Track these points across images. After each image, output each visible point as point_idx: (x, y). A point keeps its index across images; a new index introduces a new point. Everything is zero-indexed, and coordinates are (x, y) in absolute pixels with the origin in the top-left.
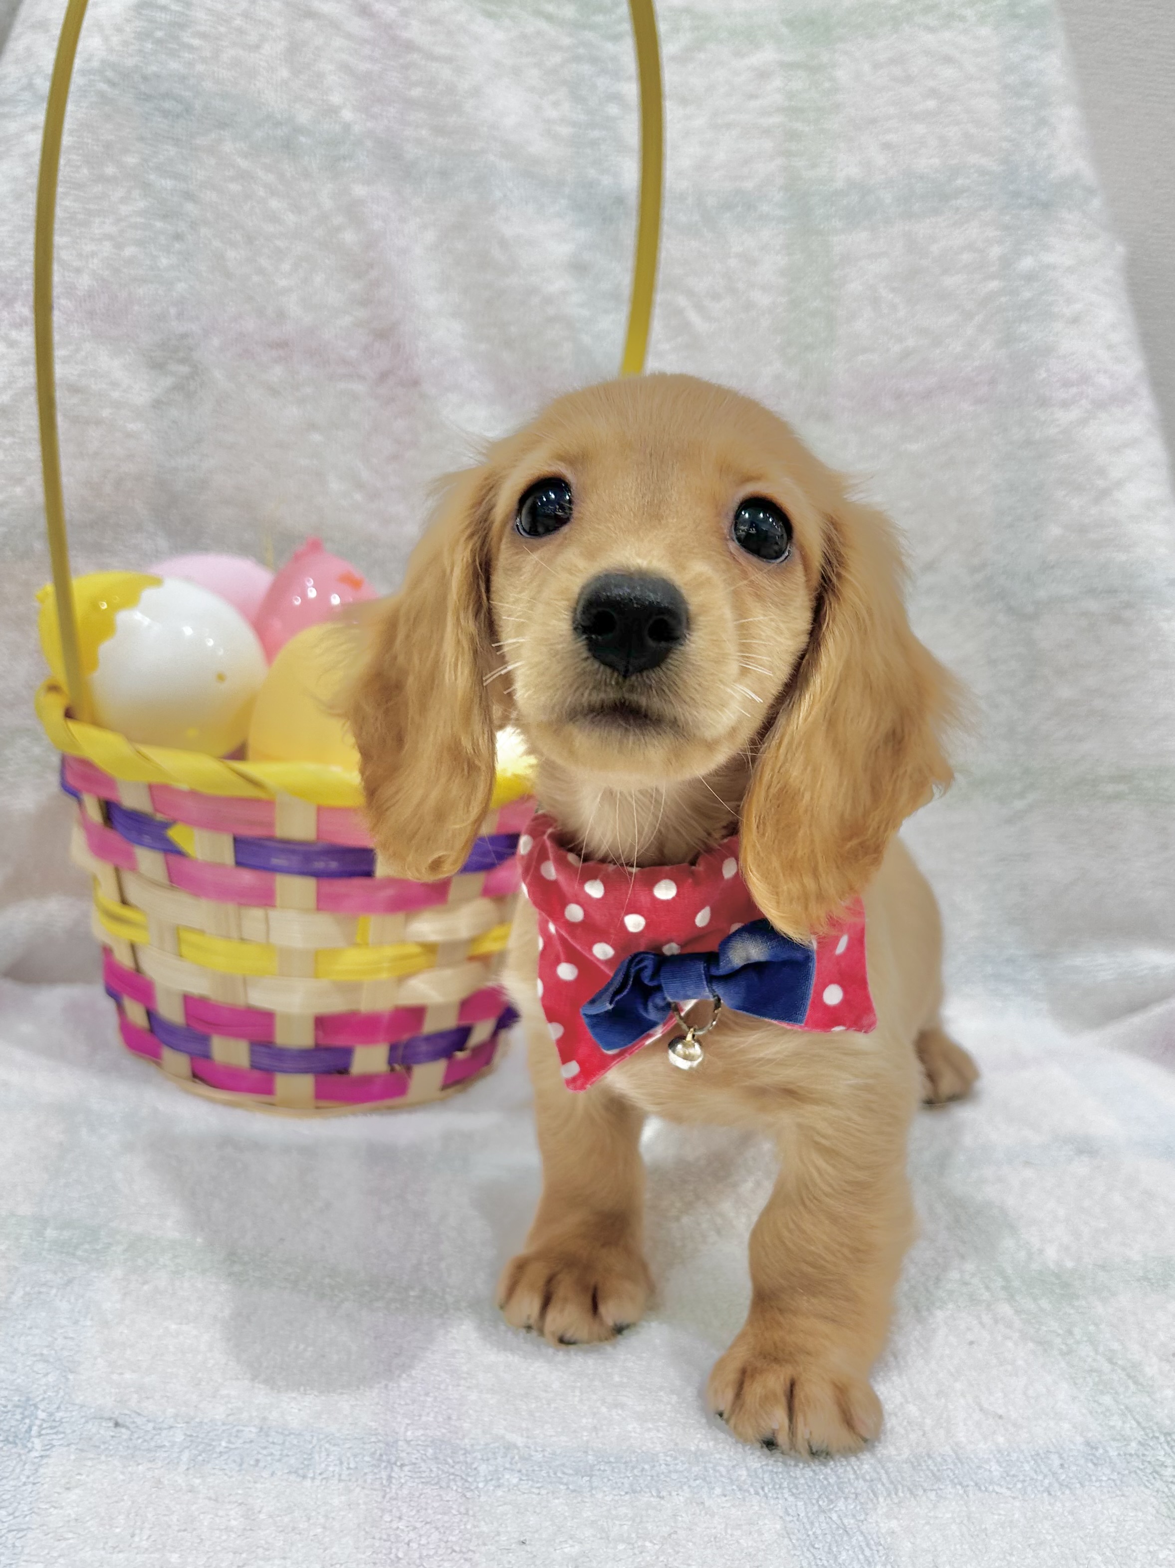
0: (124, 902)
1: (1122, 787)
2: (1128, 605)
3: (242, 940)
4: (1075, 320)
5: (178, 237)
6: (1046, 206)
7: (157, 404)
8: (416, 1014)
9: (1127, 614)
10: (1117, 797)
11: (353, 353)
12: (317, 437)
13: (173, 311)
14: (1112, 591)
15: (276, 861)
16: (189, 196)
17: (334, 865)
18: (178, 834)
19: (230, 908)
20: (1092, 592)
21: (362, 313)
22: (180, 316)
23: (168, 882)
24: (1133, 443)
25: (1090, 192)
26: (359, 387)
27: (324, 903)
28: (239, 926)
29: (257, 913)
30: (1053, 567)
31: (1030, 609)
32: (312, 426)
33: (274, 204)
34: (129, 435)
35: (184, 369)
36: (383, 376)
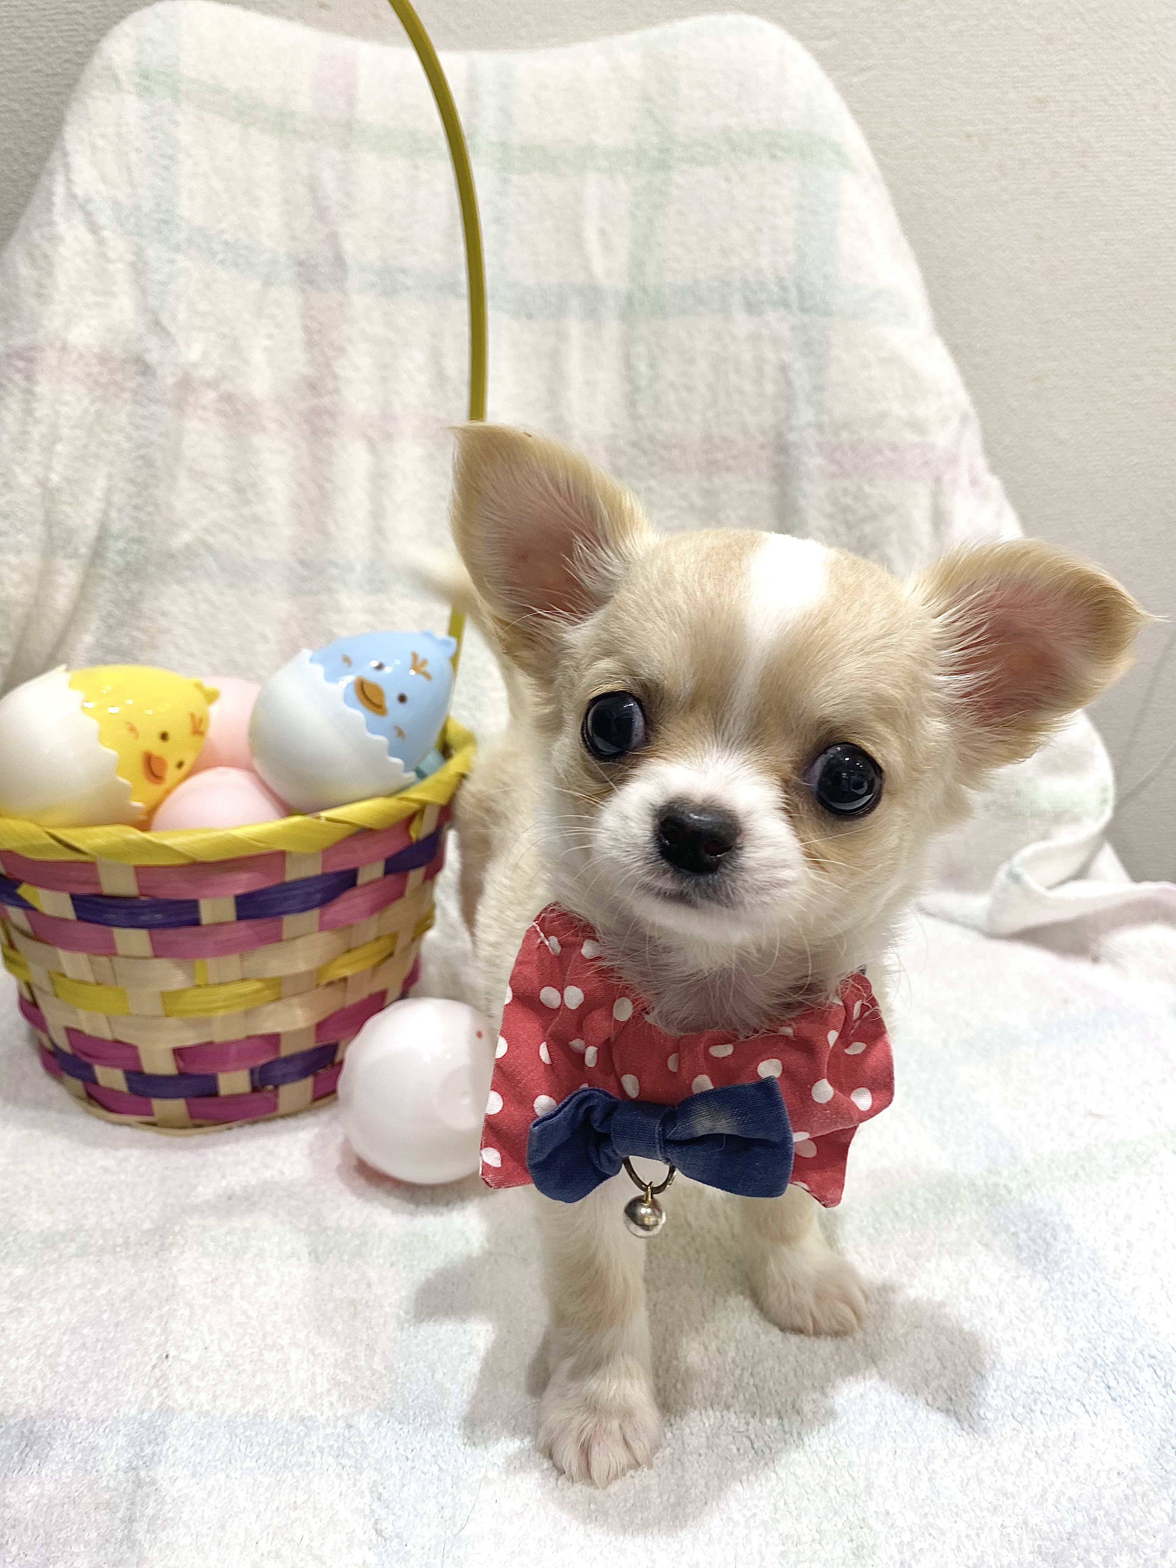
0: (13, 947)
3: (97, 984)
8: (274, 1039)
15: (110, 916)
17: (160, 917)
18: (25, 892)
23: (32, 933)
27: (160, 950)
29: (102, 960)
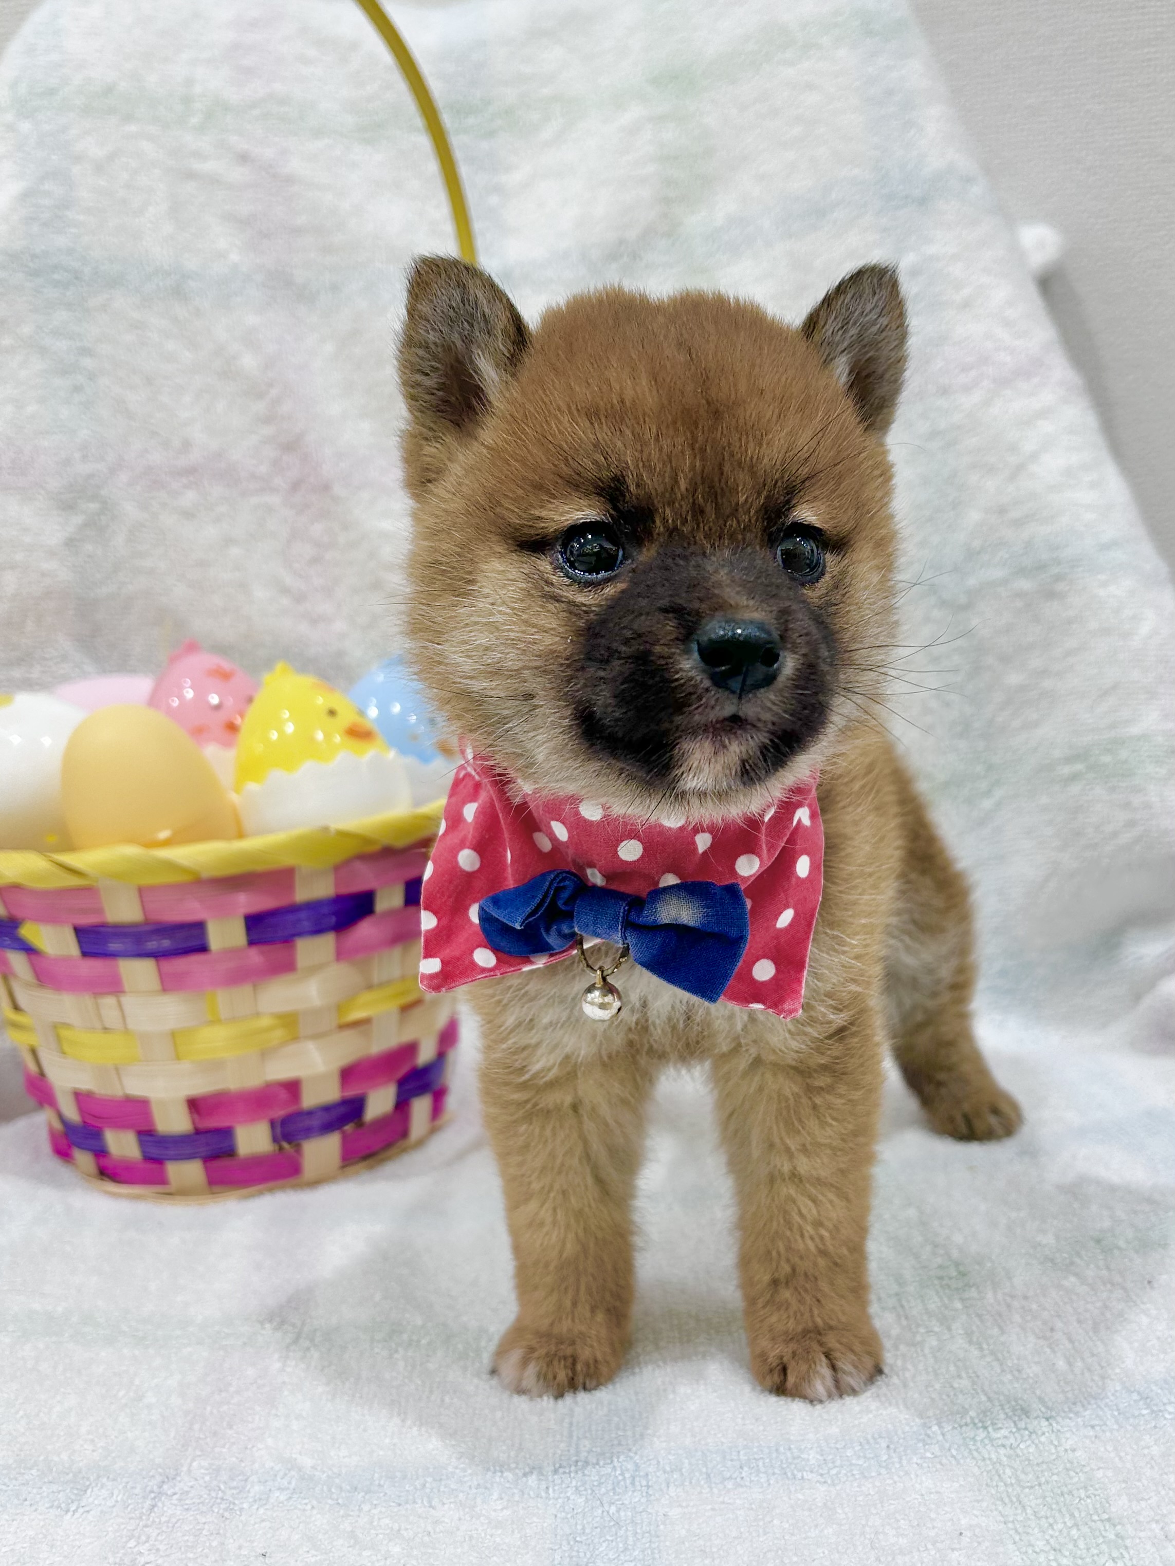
0: (16, 1008)
1: (1079, 767)
2: (1058, 578)
3: (106, 1029)
4: (966, 305)
5: (77, 389)
6: (923, 201)
7: (71, 543)
9: (1061, 587)
10: (1074, 777)
11: (263, 469)
12: (235, 551)
13: (77, 455)
14: (1041, 567)
15: (114, 946)
16: (86, 351)
17: (166, 943)
18: (29, 932)
19: (87, 1000)
20: (1022, 572)
21: (268, 431)
22: (84, 458)
23: (35, 981)
24: (1045, 413)
25: (969, 180)
26: (275, 500)
27: (168, 984)
28: (100, 1017)
29: (109, 1001)
30: (979, 553)
31: (963, 599)
32: (229, 541)
33: (170, 346)
34: (43, 575)
35: (93, 506)
36: (296, 486)
